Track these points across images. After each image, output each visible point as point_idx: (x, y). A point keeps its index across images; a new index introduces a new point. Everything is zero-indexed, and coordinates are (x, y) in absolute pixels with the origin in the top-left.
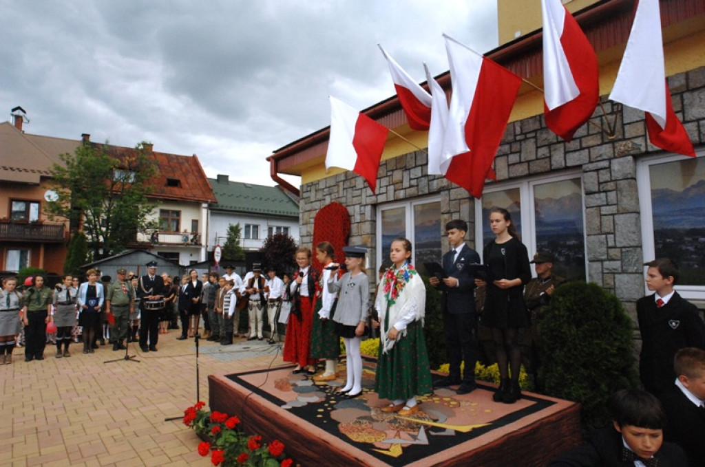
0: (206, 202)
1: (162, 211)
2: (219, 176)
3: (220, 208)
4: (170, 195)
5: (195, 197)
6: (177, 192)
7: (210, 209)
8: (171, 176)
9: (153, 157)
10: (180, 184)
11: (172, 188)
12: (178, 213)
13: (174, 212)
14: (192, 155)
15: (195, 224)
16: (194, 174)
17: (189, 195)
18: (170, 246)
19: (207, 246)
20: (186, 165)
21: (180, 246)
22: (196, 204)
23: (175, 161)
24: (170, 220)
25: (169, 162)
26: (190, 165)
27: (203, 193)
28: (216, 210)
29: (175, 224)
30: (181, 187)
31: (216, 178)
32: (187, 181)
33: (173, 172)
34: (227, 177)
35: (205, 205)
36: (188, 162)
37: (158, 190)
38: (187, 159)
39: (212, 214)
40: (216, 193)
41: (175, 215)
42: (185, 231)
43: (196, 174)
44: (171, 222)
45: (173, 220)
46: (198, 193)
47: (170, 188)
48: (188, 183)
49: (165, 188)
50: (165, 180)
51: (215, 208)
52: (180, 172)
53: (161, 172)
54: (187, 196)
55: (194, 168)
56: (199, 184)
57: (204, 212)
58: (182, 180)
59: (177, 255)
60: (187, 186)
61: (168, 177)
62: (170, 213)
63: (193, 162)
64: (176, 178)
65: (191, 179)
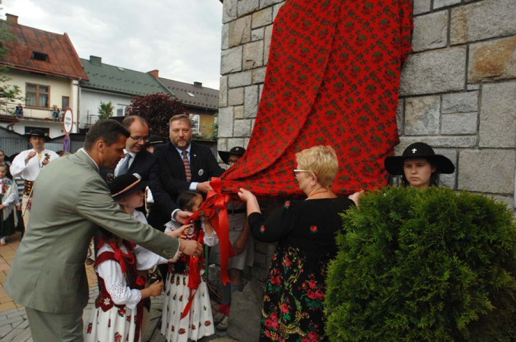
0: (77, 79)
1: (29, 85)
2: (91, 57)
3: (91, 86)
4: (36, 69)
5: (64, 73)
6: (43, 66)
7: (82, 87)
8: (38, 50)
9: (19, 30)
10: (48, 58)
11: (39, 62)
12: (47, 89)
13: (42, 87)
14: (63, 34)
15: (66, 100)
16: (65, 52)
17: (59, 70)
18: (38, 121)
19: (78, 123)
20: (57, 42)
21: (49, 121)
22: (66, 80)
23: (44, 36)
24: (38, 95)
25: (37, 36)
26: (60, 42)
27: (74, 70)
28: (86, 88)
29: (44, 100)
30: (49, 62)
31: (88, 59)
32: (56, 57)
33: (41, 46)
34: (100, 59)
35: (75, 82)
36: (58, 40)
37: (22, 62)
38: (57, 36)
39: (82, 91)
40: (89, 73)
41: (44, 90)
42: (55, 107)
43: (66, 50)
44: (39, 96)
45: (41, 95)
46: (68, 71)
47: (36, 61)
48: (57, 59)
49: (31, 61)
50: (31, 53)
51: (86, 86)
52: (49, 48)
53: (26, 44)
54: (55, 71)
55: (64, 45)
56: (69, 61)
57: (75, 89)
58: (51, 56)
59: (47, 130)
60: (56, 61)
61: (34, 50)
62: (38, 87)
63: (64, 39)
64: (45, 52)
65: (62, 56)
